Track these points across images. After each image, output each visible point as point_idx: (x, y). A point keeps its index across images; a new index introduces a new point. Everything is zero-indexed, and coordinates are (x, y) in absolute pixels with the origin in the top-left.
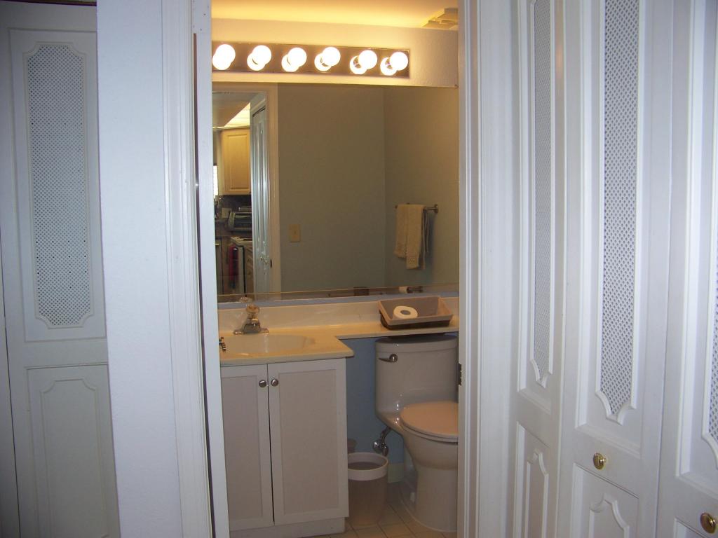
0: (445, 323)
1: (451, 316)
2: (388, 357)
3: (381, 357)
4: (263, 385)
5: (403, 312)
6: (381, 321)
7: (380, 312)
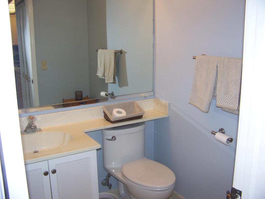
0: (140, 117)
1: (144, 113)
2: (111, 138)
3: (106, 139)
4: (46, 174)
5: (118, 112)
6: (105, 117)
7: (104, 112)
